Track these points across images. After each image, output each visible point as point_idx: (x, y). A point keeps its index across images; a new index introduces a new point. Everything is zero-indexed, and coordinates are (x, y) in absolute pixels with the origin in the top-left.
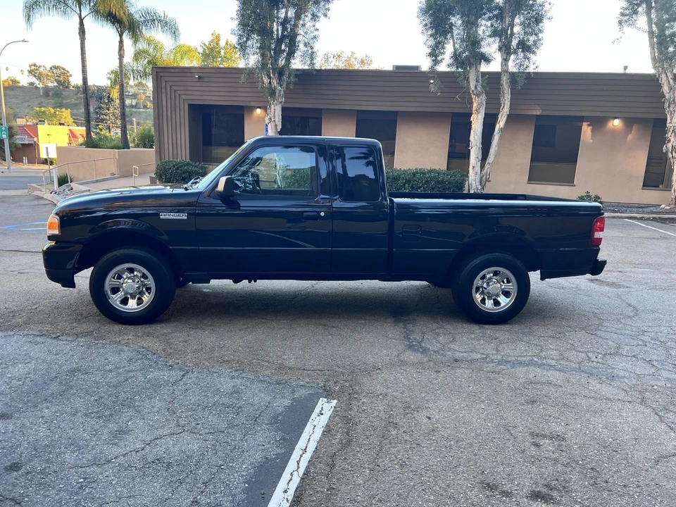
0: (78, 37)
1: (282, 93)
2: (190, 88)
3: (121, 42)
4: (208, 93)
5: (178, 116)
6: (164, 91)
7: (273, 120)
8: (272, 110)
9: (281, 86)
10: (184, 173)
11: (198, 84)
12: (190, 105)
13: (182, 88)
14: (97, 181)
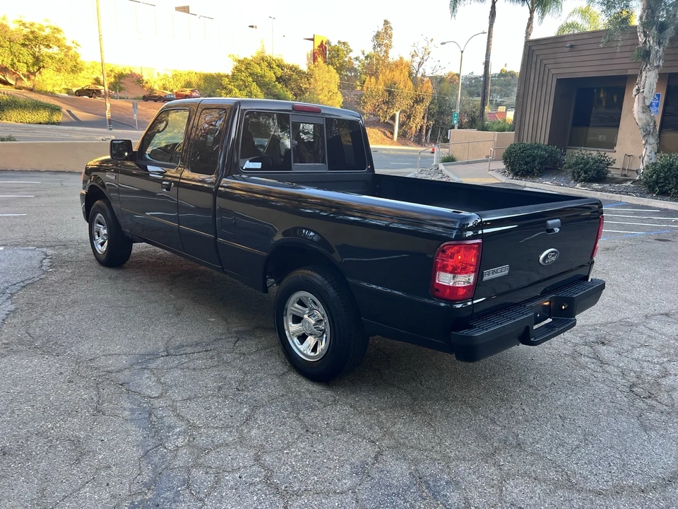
0: (488, 20)
1: (661, 53)
2: (562, 60)
3: (531, 19)
4: (581, 64)
5: (544, 92)
6: (533, 66)
7: (641, 90)
8: (643, 78)
9: (659, 44)
10: (528, 157)
11: (569, 54)
12: (559, 80)
13: (552, 61)
14: (468, 163)
